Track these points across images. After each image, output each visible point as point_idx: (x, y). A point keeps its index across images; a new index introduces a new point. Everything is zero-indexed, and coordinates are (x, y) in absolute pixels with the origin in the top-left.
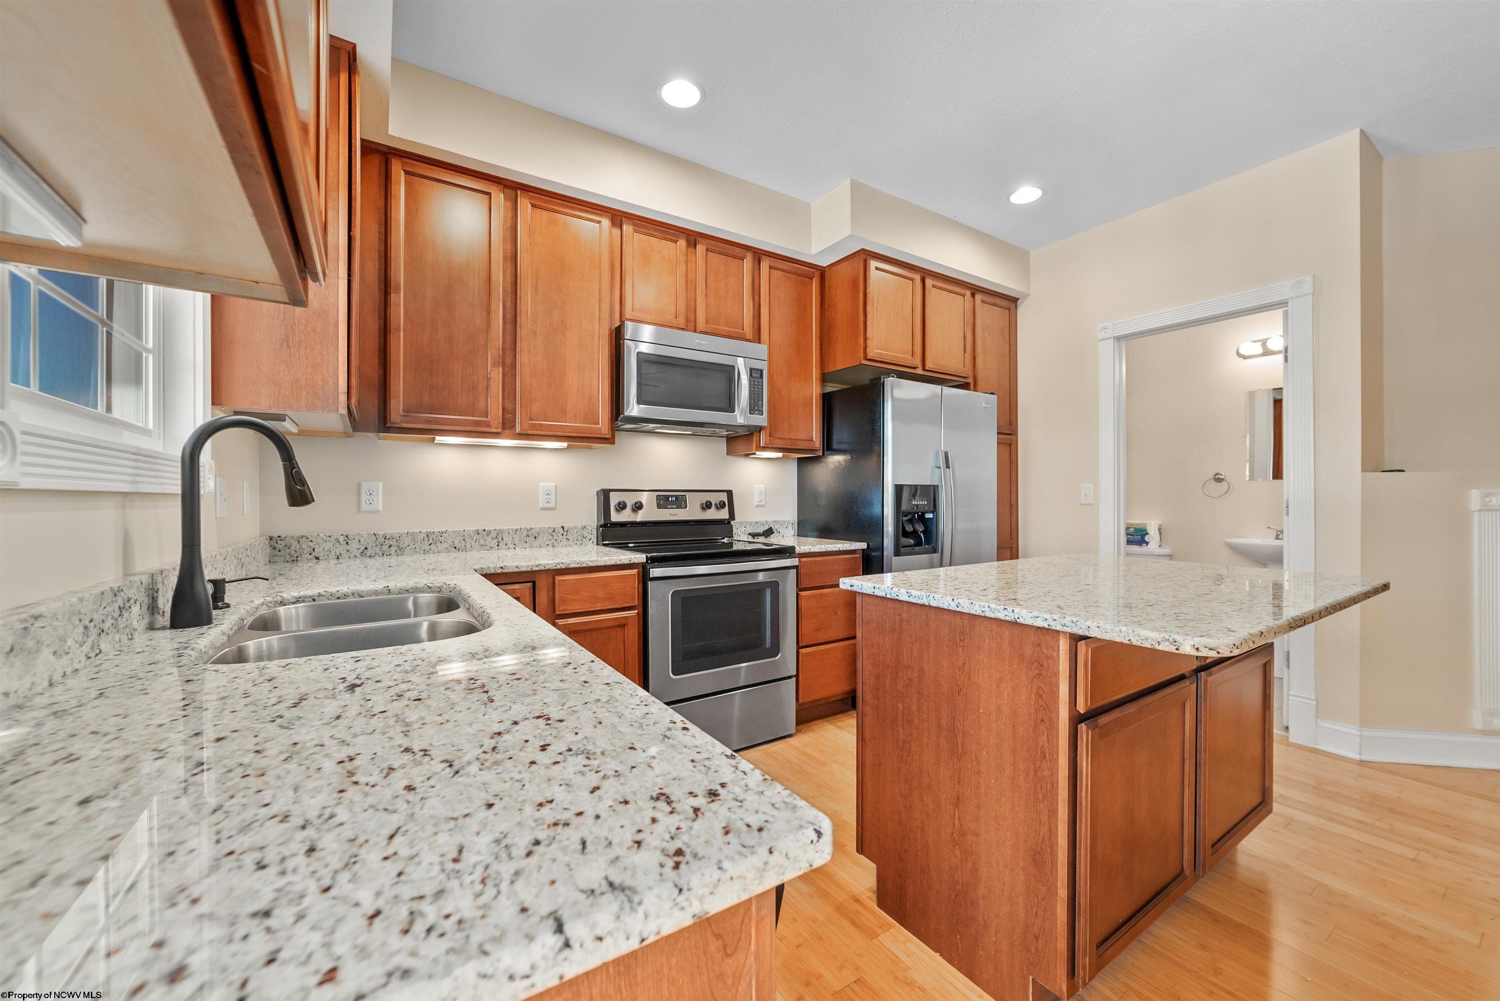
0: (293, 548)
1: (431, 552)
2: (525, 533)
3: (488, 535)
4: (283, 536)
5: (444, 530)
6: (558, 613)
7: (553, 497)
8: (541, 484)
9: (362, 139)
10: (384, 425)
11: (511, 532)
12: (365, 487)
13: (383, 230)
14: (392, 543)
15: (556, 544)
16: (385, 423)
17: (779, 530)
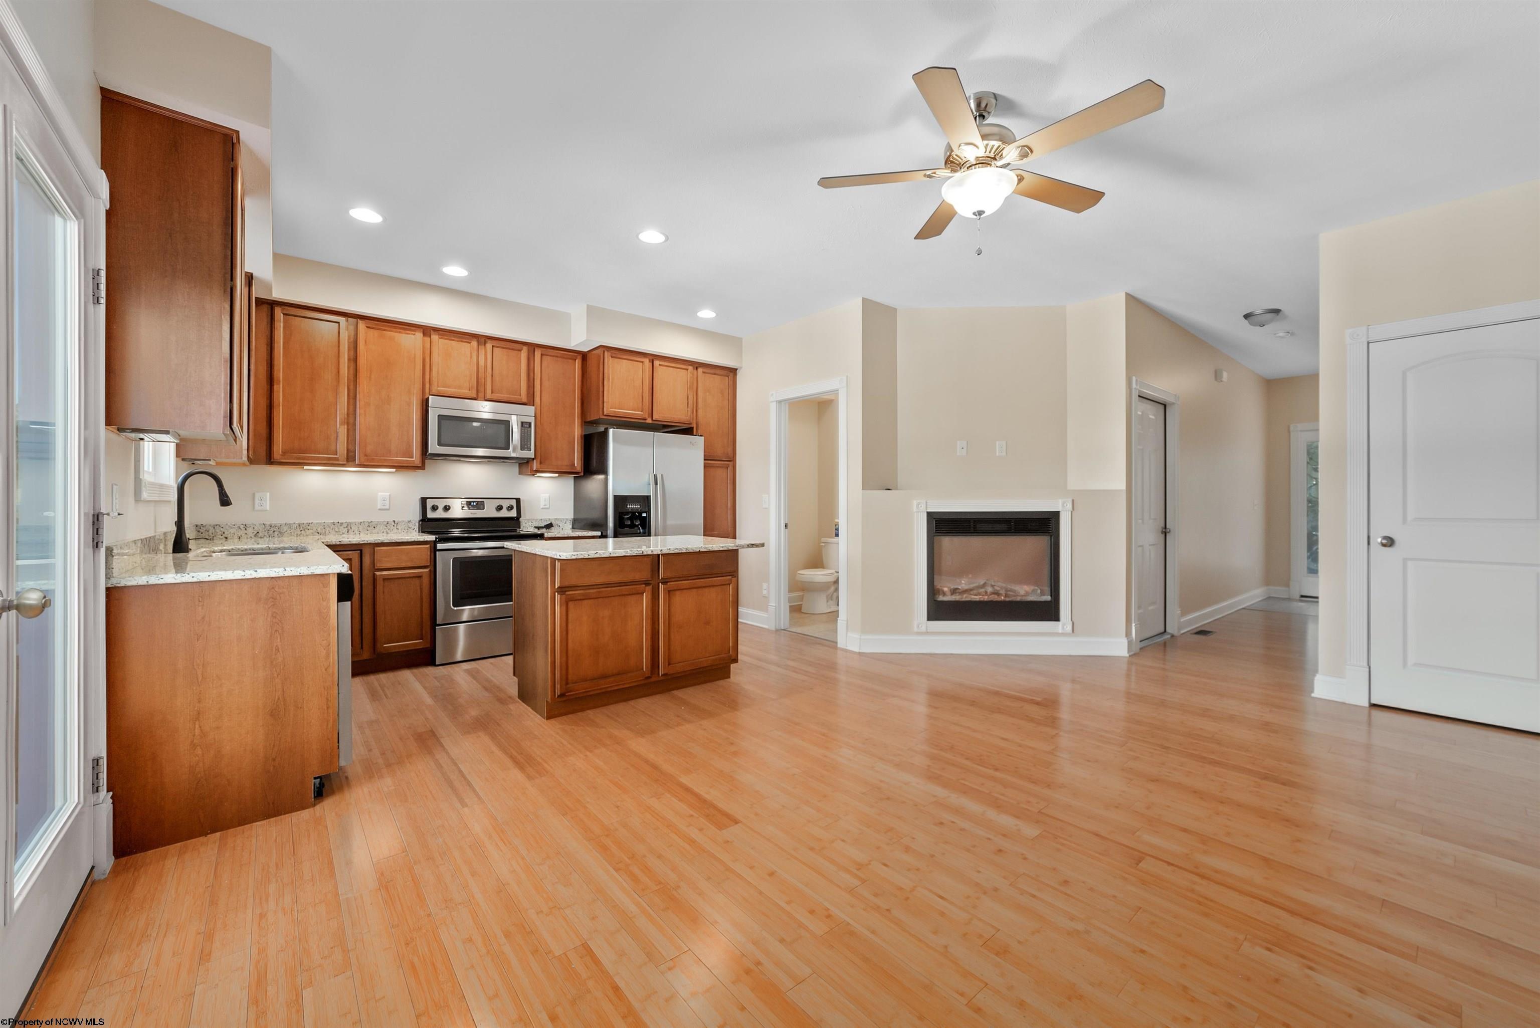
0: (210, 531)
1: (302, 535)
2: (367, 524)
3: (341, 525)
4: (204, 524)
5: (311, 522)
6: (376, 568)
7: (387, 502)
8: (379, 494)
9: (256, 298)
10: (270, 460)
11: (357, 524)
12: (257, 496)
13: (269, 348)
14: (275, 530)
15: (389, 532)
16: (270, 459)
17: (559, 524)
